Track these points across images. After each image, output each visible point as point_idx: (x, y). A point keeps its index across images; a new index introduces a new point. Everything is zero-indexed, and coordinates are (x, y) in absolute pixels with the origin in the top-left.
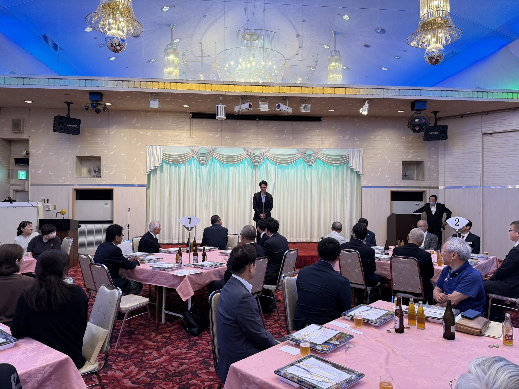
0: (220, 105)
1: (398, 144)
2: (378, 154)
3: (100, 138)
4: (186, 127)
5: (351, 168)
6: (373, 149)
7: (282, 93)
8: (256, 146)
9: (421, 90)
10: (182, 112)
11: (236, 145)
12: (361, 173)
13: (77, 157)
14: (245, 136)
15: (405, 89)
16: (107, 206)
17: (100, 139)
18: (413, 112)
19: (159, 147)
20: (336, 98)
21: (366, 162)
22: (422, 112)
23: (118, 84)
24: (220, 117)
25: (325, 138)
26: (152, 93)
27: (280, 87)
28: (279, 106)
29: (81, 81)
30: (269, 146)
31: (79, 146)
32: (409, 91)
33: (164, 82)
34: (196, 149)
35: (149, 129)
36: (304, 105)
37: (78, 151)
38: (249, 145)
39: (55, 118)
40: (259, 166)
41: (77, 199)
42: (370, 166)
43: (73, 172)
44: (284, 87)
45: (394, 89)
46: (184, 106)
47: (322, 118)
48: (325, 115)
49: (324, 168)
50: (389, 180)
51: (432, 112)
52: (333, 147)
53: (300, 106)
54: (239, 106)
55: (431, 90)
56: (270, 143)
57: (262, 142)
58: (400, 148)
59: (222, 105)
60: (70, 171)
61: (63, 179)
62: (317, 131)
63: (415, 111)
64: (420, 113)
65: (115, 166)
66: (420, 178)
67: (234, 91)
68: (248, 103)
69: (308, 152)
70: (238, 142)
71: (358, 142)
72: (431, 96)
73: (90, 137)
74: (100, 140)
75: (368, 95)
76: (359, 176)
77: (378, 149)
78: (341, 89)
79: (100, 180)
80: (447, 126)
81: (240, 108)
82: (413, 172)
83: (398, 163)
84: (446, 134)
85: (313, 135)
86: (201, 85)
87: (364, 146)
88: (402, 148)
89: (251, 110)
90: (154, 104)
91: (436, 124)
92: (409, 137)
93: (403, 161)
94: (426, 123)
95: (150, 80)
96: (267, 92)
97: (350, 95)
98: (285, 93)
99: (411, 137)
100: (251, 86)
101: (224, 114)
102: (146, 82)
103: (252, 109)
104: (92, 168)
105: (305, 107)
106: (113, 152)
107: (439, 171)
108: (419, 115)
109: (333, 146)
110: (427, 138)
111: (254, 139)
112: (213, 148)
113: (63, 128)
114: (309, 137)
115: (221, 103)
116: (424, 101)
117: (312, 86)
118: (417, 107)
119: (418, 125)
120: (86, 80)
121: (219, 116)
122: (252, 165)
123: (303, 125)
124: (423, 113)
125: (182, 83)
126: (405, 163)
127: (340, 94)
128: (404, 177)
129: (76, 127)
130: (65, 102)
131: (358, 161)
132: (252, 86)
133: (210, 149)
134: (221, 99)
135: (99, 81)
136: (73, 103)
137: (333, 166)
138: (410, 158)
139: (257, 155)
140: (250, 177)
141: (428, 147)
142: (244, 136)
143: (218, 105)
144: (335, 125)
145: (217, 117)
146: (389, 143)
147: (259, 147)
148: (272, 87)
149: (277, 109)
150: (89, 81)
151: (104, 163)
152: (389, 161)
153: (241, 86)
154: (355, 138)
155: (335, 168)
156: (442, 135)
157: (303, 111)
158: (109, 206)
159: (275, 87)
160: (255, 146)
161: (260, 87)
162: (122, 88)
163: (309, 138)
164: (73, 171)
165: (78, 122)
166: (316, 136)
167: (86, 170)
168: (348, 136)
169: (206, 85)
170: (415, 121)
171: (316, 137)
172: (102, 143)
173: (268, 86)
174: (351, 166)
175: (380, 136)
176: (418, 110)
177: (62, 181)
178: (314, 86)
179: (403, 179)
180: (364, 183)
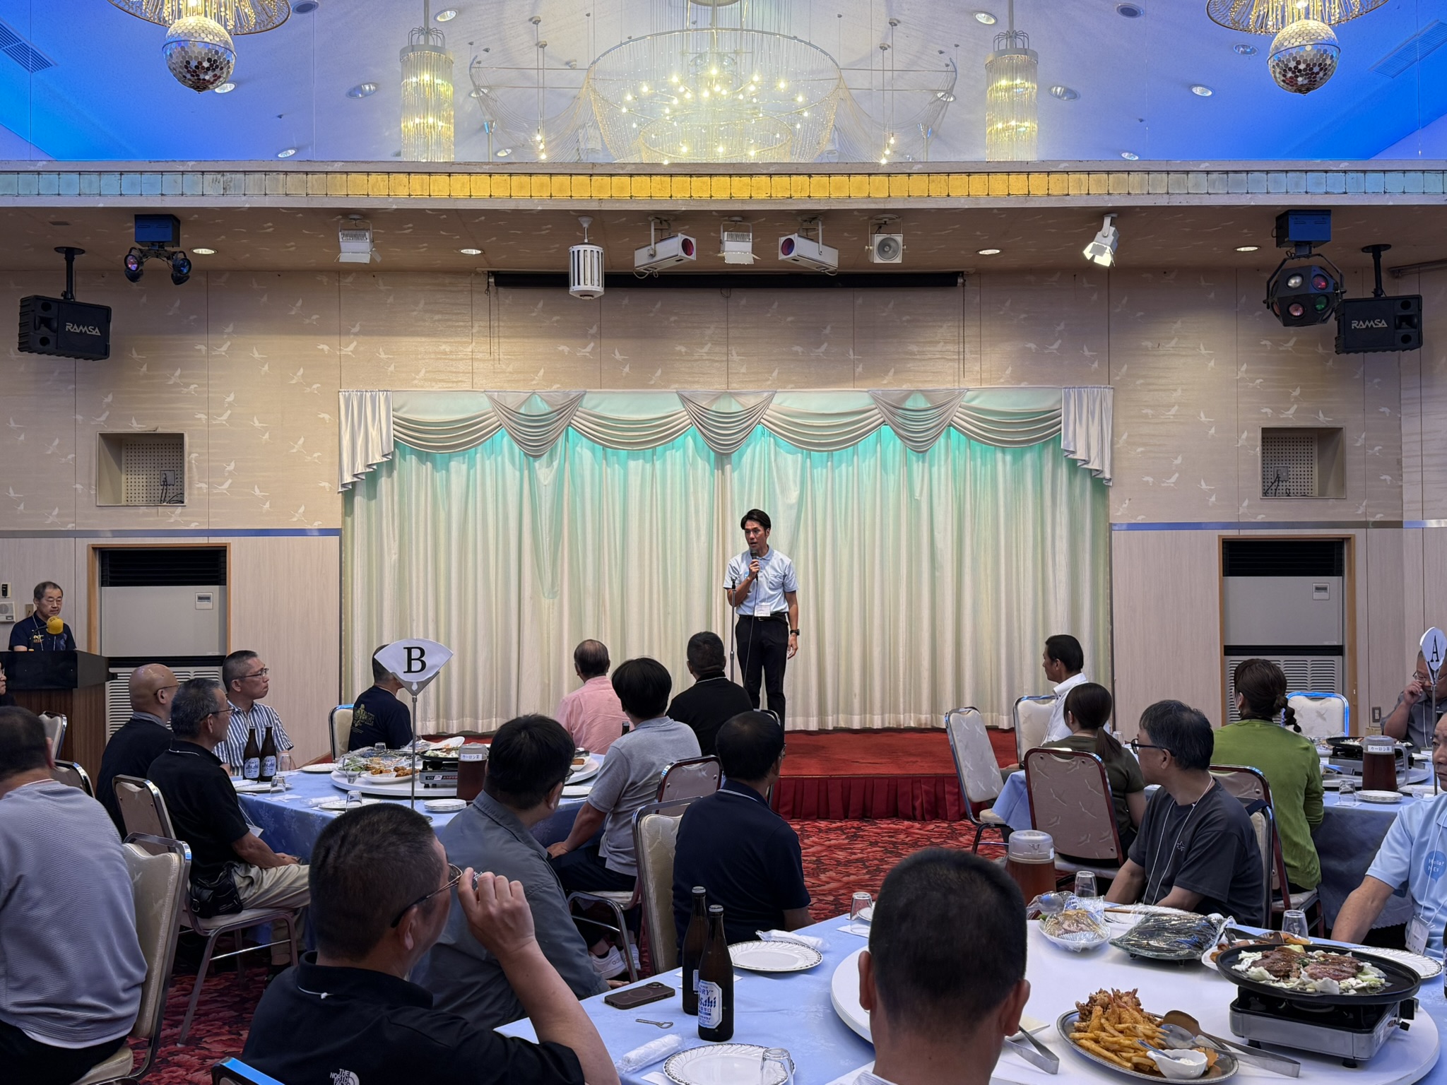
0: (582, 248)
1: (1244, 367)
2: (1171, 406)
3: (179, 370)
4: (476, 325)
5: (1071, 456)
6: (1151, 387)
7: (800, 199)
8: (724, 386)
9: (1306, 172)
10: (462, 272)
11: (652, 382)
12: (1108, 476)
13: (101, 435)
14: (683, 349)
15: (1247, 172)
16: (205, 604)
17: (178, 372)
18: (1282, 253)
19: (382, 396)
20: (995, 211)
21: (1125, 437)
22: (1314, 251)
23: (232, 184)
24: (582, 287)
25: (971, 352)
26: (346, 213)
27: (794, 178)
28: (789, 246)
29: (105, 177)
30: (769, 383)
31: (109, 399)
32: (1264, 175)
33: (389, 173)
34: (511, 402)
35: (348, 333)
36: (878, 238)
37: (103, 418)
38: (698, 382)
39: (25, 303)
40: (735, 456)
41: (103, 584)
42: (1140, 450)
43: (90, 488)
44: (806, 178)
45: (1208, 172)
46: (464, 251)
47: (960, 280)
48: (972, 270)
49: (973, 458)
50: (1213, 499)
51: (1365, 249)
52: (1003, 383)
53: (868, 242)
54: (649, 247)
55: (1345, 172)
56: (775, 374)
57: (743, 370)
58: (1253, 380)
59: (589, 248)
60: (78, 486)
61: (56, 511)
62: (945, 326)
63: (1288, 249)
64: (1307, 257)
65: (232, 467)
66: (1331, 488)
67: (631, 197)
68: (681, 237)
69: (909, 404)
70: (659, 372)
71: (1096, 365)
72: (1345, 193)
73: (145, 366)
74: (181, 376)
75: (1112, 197)
76: (1100, 485)
77: (1171, 387)
78: (1012, 177)
79: (181, 515)
80: (1418, 299)
81: (653, 256)
82: (1305, 471)
83: (1245, 435)
84: (1417, 327)
85: (928, 340)
86: (514, 178)
87: (1118, 378)
88: (1258, 381)
89: (692, 261)
90: (356, 250)
91: (1378, 290)
92: (1288, 342)
93: (1265, 431)
94: (1330, 290)
95: (337, 166)
96: (746, 195)
97: (1046, 198)
98: (809, 197)
99: (1294, 339)
100: (691, 175)
101: (596, 278)
102: (327, 173)
103: (693, 257)
104: (156, 473)
105: (883, 246)
106: (225, 417)
107: (1399, 462)
108: (1304, 262)
109: (1002, 380)
110: (1348, 343)
111: (717, 361)
112: (571, 397)
113: (52, 341)
114: (914, 348)
115: (586, 241)
116: (1323, 213)
117: (909, 171)
118: (1295, 232)
119: (1299, 298)
120: (121, 173)
121: (579, 284)
122: (712, 454)
123: (891, 305)
124: (1319, 255)
125: (450, 174)
126: (1273, 438)
127: (1009, 195)
128: (1273, 488)
129: (96, 332)
130: (58, 249)
131: (1094, 430)
132: (694, 179)
133: (562, 401)
134: (586, 225)
135: (166, 176)
136: (83, 252)
137: (1004, 452)
138: (1290, 417)
139: (729, 415)
140: (704, 497)
141: (1357, 377)
142: (680, 351)
143: (576, 248)
144: (1008, 304)
145: (575, 288)
146: (1212, 364)
147: (735, 387)
148: (763, 178)
149: (782, 257)
150: (132, 176)
151: (192, 455)
152: (1213, 431)
153: (654, 178)
154: (1085, 348)
155: (1009, 458)
156: (1402, 332)
157: (878, 260)
158: (213, 606)
159: (775, 178)
160: (719, 386)
161: (722, 179)
162: (244, 198)
163: (912, 353)
164: (90, 485)
165: (101, 315)
166: (942, 344)
167: (135, 482)
168: (1060, 341)
169: (534, 178)
170: (1290, 285)
171: (940, 347)
172: (187, 385)
173: (751, 175)
174: (1072, 449)
175: (1176, 340)
176: (1298, 244)
177: (52, 520)
178: (916, 168)
179: (1265, 493)
180: (1120, 511)
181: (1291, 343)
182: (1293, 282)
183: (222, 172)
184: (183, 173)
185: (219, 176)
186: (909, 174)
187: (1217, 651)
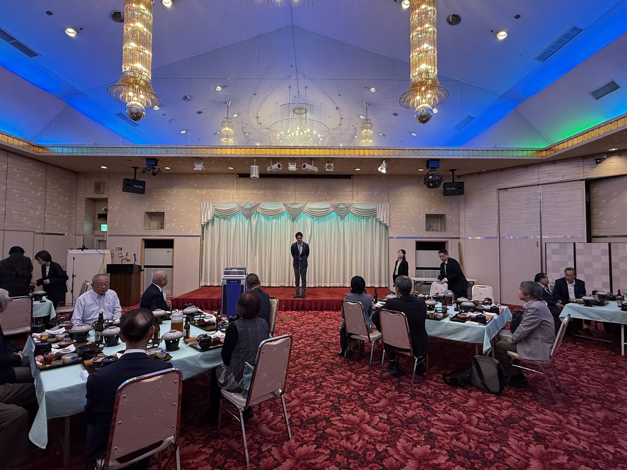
0: (253, 166)
1: (421, 199)
2: (403, 208)
3: (164, 197)
4: (234, 186)
5: (379, 220)
6: (399, 204)
7: (307, 155)
9: (433, 150)
10: (230, 174)
11: (277, 200)
12: (388, 225)
13: (146, 212)
14: (284, 192)
15: (419, 150)
16: (169, 253)
18: (428, 170)
19: (211, 203)
20: (357, 159)
21: (392, 216)
22: (435, 170)
23: (168, 151)
25: (355, 194)
26: (197, 158)
27: (306, 149)
28: (305, 166)
29: (138, 149)
30: (305, 201)
31: (147, 204)
32: (423, 151)
33: (206, 148)
34: (242, 205)
35: (204, 188)
36: (327, 165)
37: (146, 208)
38: (288, 201)
39: (125, 180)
40: (297, 219)
41: (145, 248)
42: (396, 219)
43: (142, 225)
44: (309, 150)
45: (409, 150)
46: (229, 168)
47: (352, 177)
48: (354, 174)
49: (356, 220)
50: (414, 231)
51: (450, 170)
52: (363, 202)
54: (270, 166)
55: (443, 150)
56: (307, 199)
57: (299, 198)
58: (423, 202)
59: (255, 166)
60: (139, 224)
61: (134, 230)
62: (348, 188)
65: (176, 220)
66: (443, 229)
67: (266, 154)
68: (278, 164)
69: (340, 207)
70: (278, 198)
71: (385, 198)
72: (443, 155)
73: (156, 196)
74: (164, 199)
75: (385, 156)
76: (387, 228)
77: (404, 204)
78: (360, 150)
79: (164, 231)
80: (463, 182)
81: (271, 168)
82: (437, 225)
83: (421, 216)
84: (463, 189)
85: (344, 191)
86: (237, 149)
87: (391, 201)
88: (425, 203)
90: (199, 167)
91: (453, 180)
93: (426, 215)
94: (440, 179)
95: (194, 147)
96: (294, 154)
97: (369, 156)
98: (310, 154)
100: (280, 149)
101: (257, 174)
102: (191, 148)
103: (281, 169)
104: (160, 221)
106: (174, 208)
107: (459, 223)
108: (433, 172)
110: (446, 193)
111: (293, 195)
112: (257, 204)
113: (130, 188)
114: (341, 193)
116: (438, 160)
117: (334, 148)
118: (431, 165)
119: (432, 181)
120: (142, 148)
121: (253, 175)
122: (291, 218)
123: (335, 183)
124: (437, 171)
125: (221, 148)
126: (428, 216)
127: (359, 154)
128: (429, 229)
129: (142, 187)
130: (133, 167)
131: (385, 213)
133: (254, 205)
134: (254, 161)
135: (153, 149)
137: (363, 219)
138: (433, 212)
139: (296, 209)
140: (289, 228)
141: (449, 202)
144: (364, 183)
145: (251, 176)
146: (413, 198)
147: (297, 202)
148: (298, 149)
149: (303, 169)
151: (166, 217)
152: (414, 215)
153: (271, 149)
154: (383, 194)
155: (365, 220)
156: (459, 191)
157: (327, 170)
158: (171, 253)
159: (301, 150)
160: (294, 202)
161: (288, 149)
162: (172, 154)
165: (143, 183)
167: (155, 224)
168: (377, 192)
171: (347, 193)
172: (166, 201)
173: (295, 149)
174: (379, 218)
175: (405, 192)
176: (432, 168)
177: (133, 232)
178: (336, 148)
179: (427, 230)
180: (391, 234)
182: (430, 177)
183: (166, 148)
184: (157, 148)
187: (415, 268)
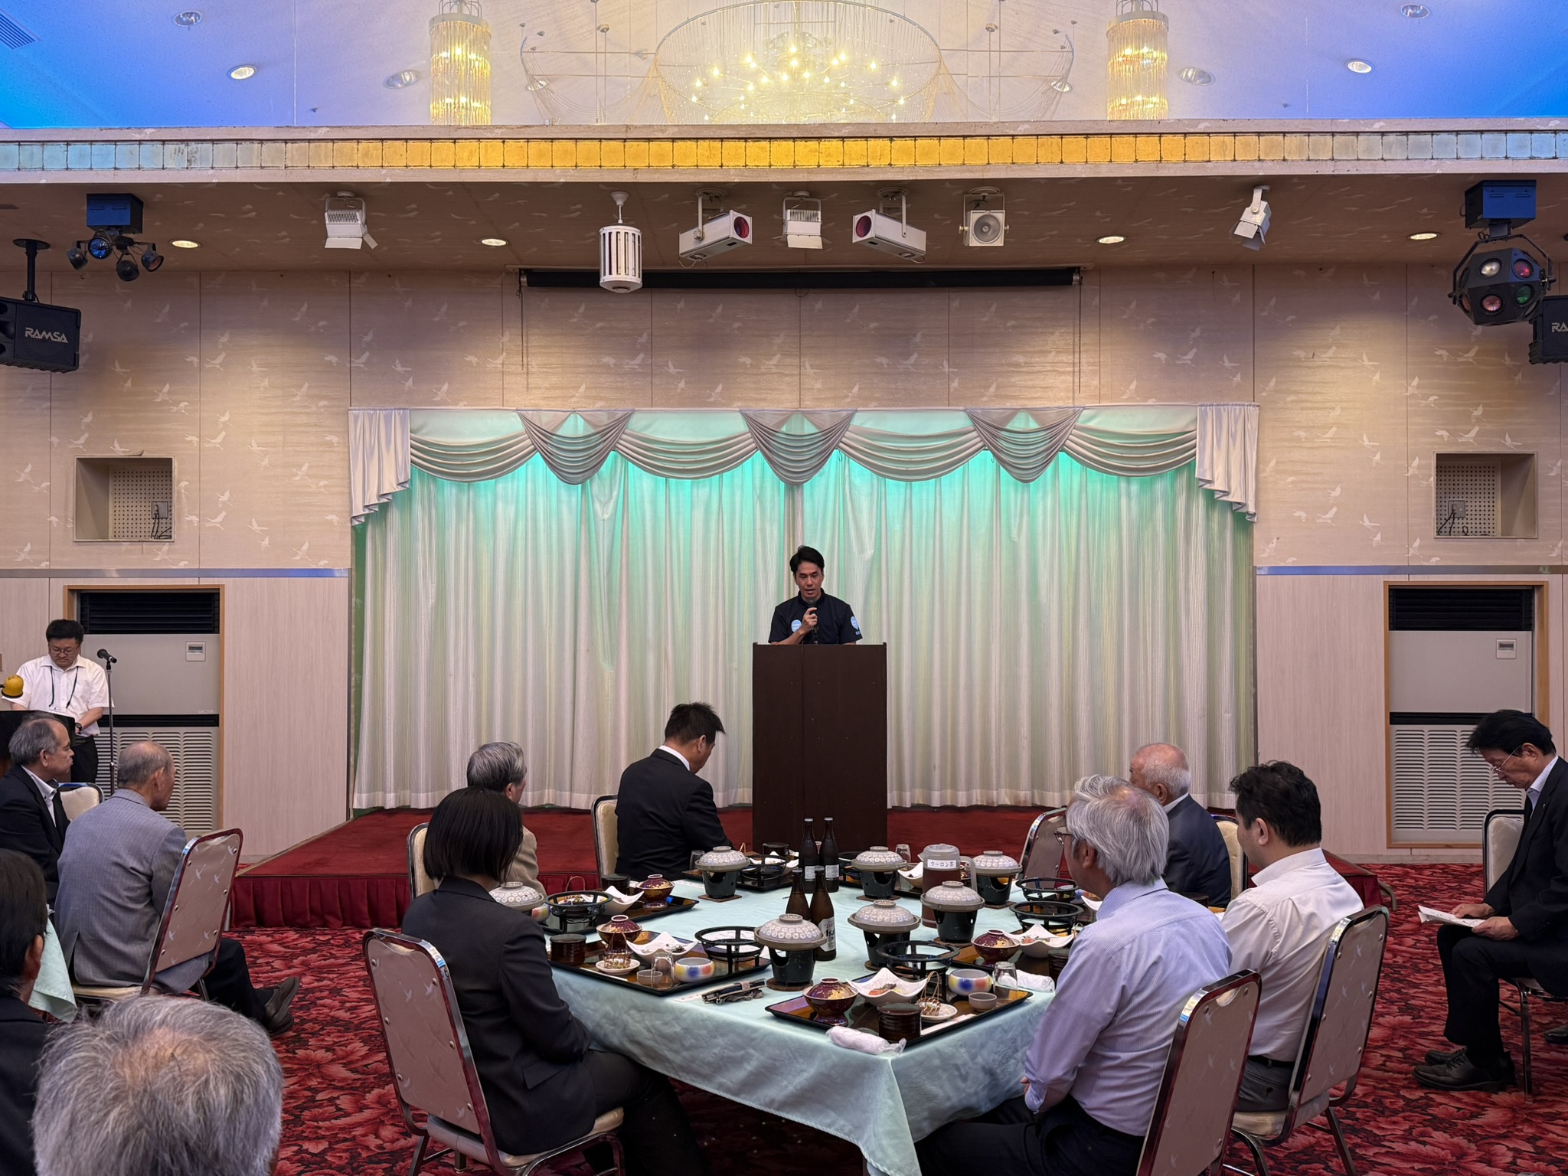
0: (613, 229)
1: (1415, 382)
2: (1327, 427)
3: (168, 386)
4: (507, 334)
5: (1207, 486)
6: (1304, 405)
7: (879, 167)
8: (796, 404)
9: (1506, 132)
10: (487, 270)
11: (712, 400)
12: (1252, 510)
13: (81, 460)
14: (748, 361)
15: (1432, 133)
16: (199, 656)
17: (167, 388)
18: (1473, 234)
19: (398, 415)
21: (1273, 463)
22: (1514, 232)
23: (197, 156)
24: (614, 277)
25: (1089, 364)
26: (335, 190)
27: (872, 142)
28: (866, 224)
29: (48, 148)
30: (849, 400)
31: (89, 419)
32: (1453, 137)
33: (382, 140)
34: (545, 420)
35: (359, 342)
36: (975, 216)
37: (82, 440)
38: (765, 400)
40: (807, 486)
42: (1290, 479)
43: (67, 521)
44: (887, 142)
45: (1383, 133)
46: (485, 242)
47: (1076, 278)
48: (1089, 266)
50: (1378, 538)
52: (1126, 400)
53: (961, 220)
54: (695, 229)
55: (1555, 132)
56: (856, 389)
57: (818, 385)
58: (1426, 397)
59: (622, 229)
60: (53, 519)
61: (28, 547)
62: (1057, 333)
63: (1480, 230)
64: (1505, 238)
65: (226, 497)
66: (1518, 526)
67: (673, 166)
68: (733, 215)
69: (1015, 425)
70: (719, 388)
71: (1238, 378)
72: (1555, 158)
73: (129, 381)
74: (169, 393)
75: (1264, 164)
76: (1243, 521)
77: (1327, 405)
78: (1140, 139)
79: (169, 552)
81: (700, 239)
82: (1486, 503)
83: (1416, 463)
85: (1037, 349)
86: (532, 144)
87: (1264, 394)
88: (1432, 399)
89: (750, 246)
90: (346, 233)
92: (1468, 351)
93: (1440, 457)
94: (1536, 278)
95: (321, 133)
96: (813, 163)
97: (1182, 165)
98: (890, 165)
99: (1476, 348)
100: (746, 139)
101: (631, 266)
102: (309, 141)
103: (748, 240)
104: (147, 504)
105: (980, 225)
106: (219, 439)
108: (1500, 245)
109: (1125, 397)
110: (1544, 351)
111: (788, 375)
112: (617, 417)
113: (7, 347)
114: (1021, 359)
115: (620, 221)
116: (1524, 183)
117: (1012, 133)
118: (1492, 207)
119: (1496, 288)
121: (610, 273)
122: (782, 484)
123: (993, 308)
124: (1521, 236)
125: (455, 140)
126: (1450, 466)
127: (1136, 161)
128: (1448, 525)
129: (63, 339)
130: (17, 242)
131: (1236, 456)
132: (750, 143)
133: (604, 420)
134: (620, 203)
136: (47, 246)
137: (1128, 483)
138: (1470, 441)
139: (801, 438)
141: (1552, 393)
142: (744, 363)
143: (606, 230)
144: (1133, 305)
145: (605, 278)
146: (1377, 377)
147: (809, 404)
148: (835, 142)
149: (856, 239)
151: (182, 483)
152: (1378, 457)
153: (701, 142)
154: (1225, 358)
155: (1135, 489)
157: (974, 242)
158: (207, 657)
159: (848, 142)
160: (789, 404)
161: (784, 143)
162: (211, 172)
163: (1018, 365)
164: (66, 517)
165: (70, 320)
166: (1053, 354)
167: (124, 515)
168: (1195, 350)
169: (556, 143)
170: (1484, 272)
171: (1051, 357)
172: (177, 403)
173: (819, 138)
174: (1208, 478)
175: (1334, 348)
176: (1494, 223)
177: (23, 558)
178: (1021, 130)
179: (1439, 532)
180: (1266, 552)
181: (1472, 353)
182: (1488, 270)
183: (186, 141)
184: (140, 142)
185: (182, 146)
186: (1013, 136)
187: (1382, 719)
